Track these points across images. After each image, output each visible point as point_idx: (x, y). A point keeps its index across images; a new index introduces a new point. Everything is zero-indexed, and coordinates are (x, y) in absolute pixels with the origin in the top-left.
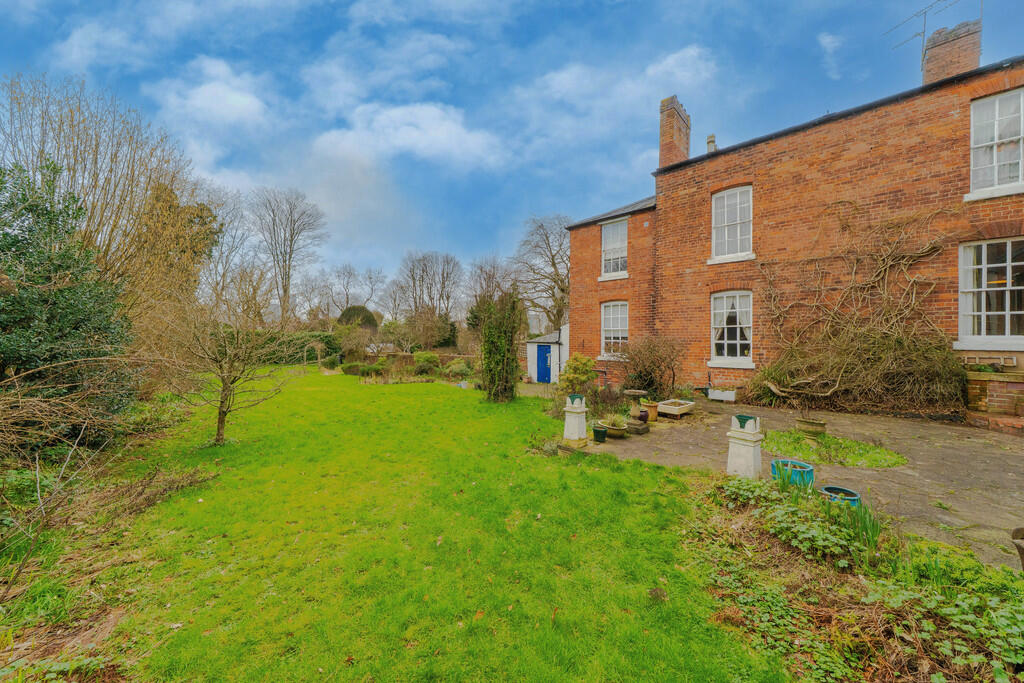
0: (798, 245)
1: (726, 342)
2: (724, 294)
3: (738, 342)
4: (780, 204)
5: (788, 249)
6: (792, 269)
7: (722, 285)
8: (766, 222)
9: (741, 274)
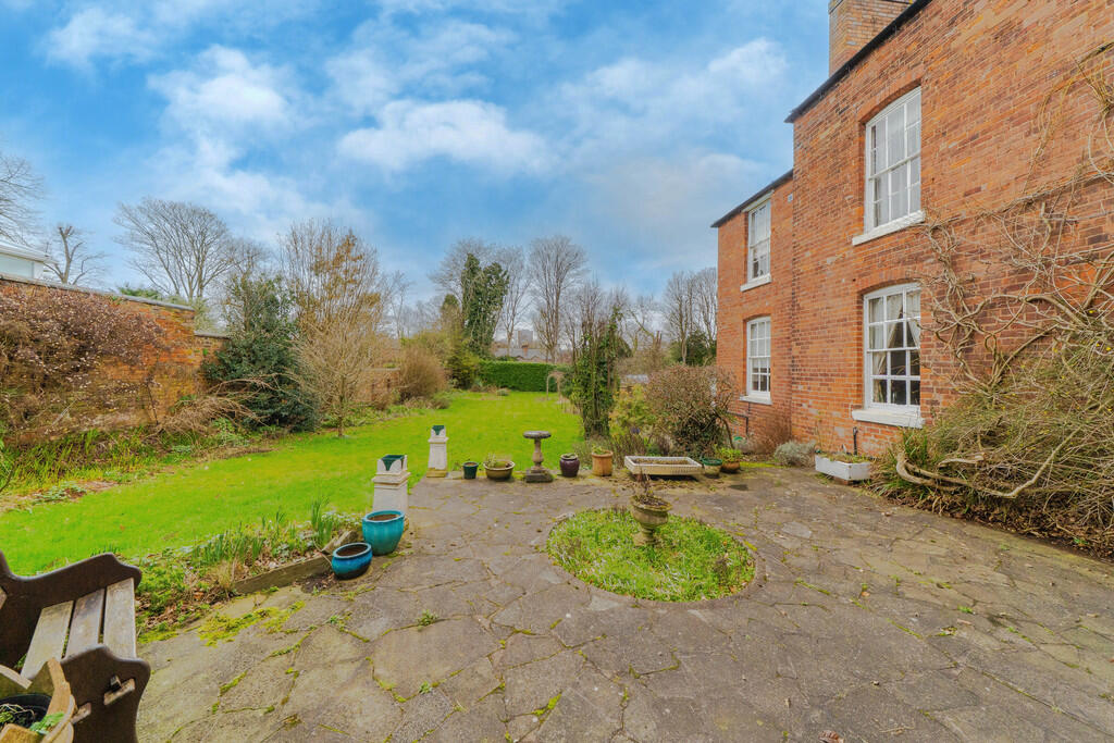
0: (1006, 175)
1: (889, 378)
2: (882, 293)
3: (908, 378)
4: (969, 100)
5: (984, 187)
6: (992, 227)
7: (875, 279)
8: (943, 146)
9: (903, 254)
